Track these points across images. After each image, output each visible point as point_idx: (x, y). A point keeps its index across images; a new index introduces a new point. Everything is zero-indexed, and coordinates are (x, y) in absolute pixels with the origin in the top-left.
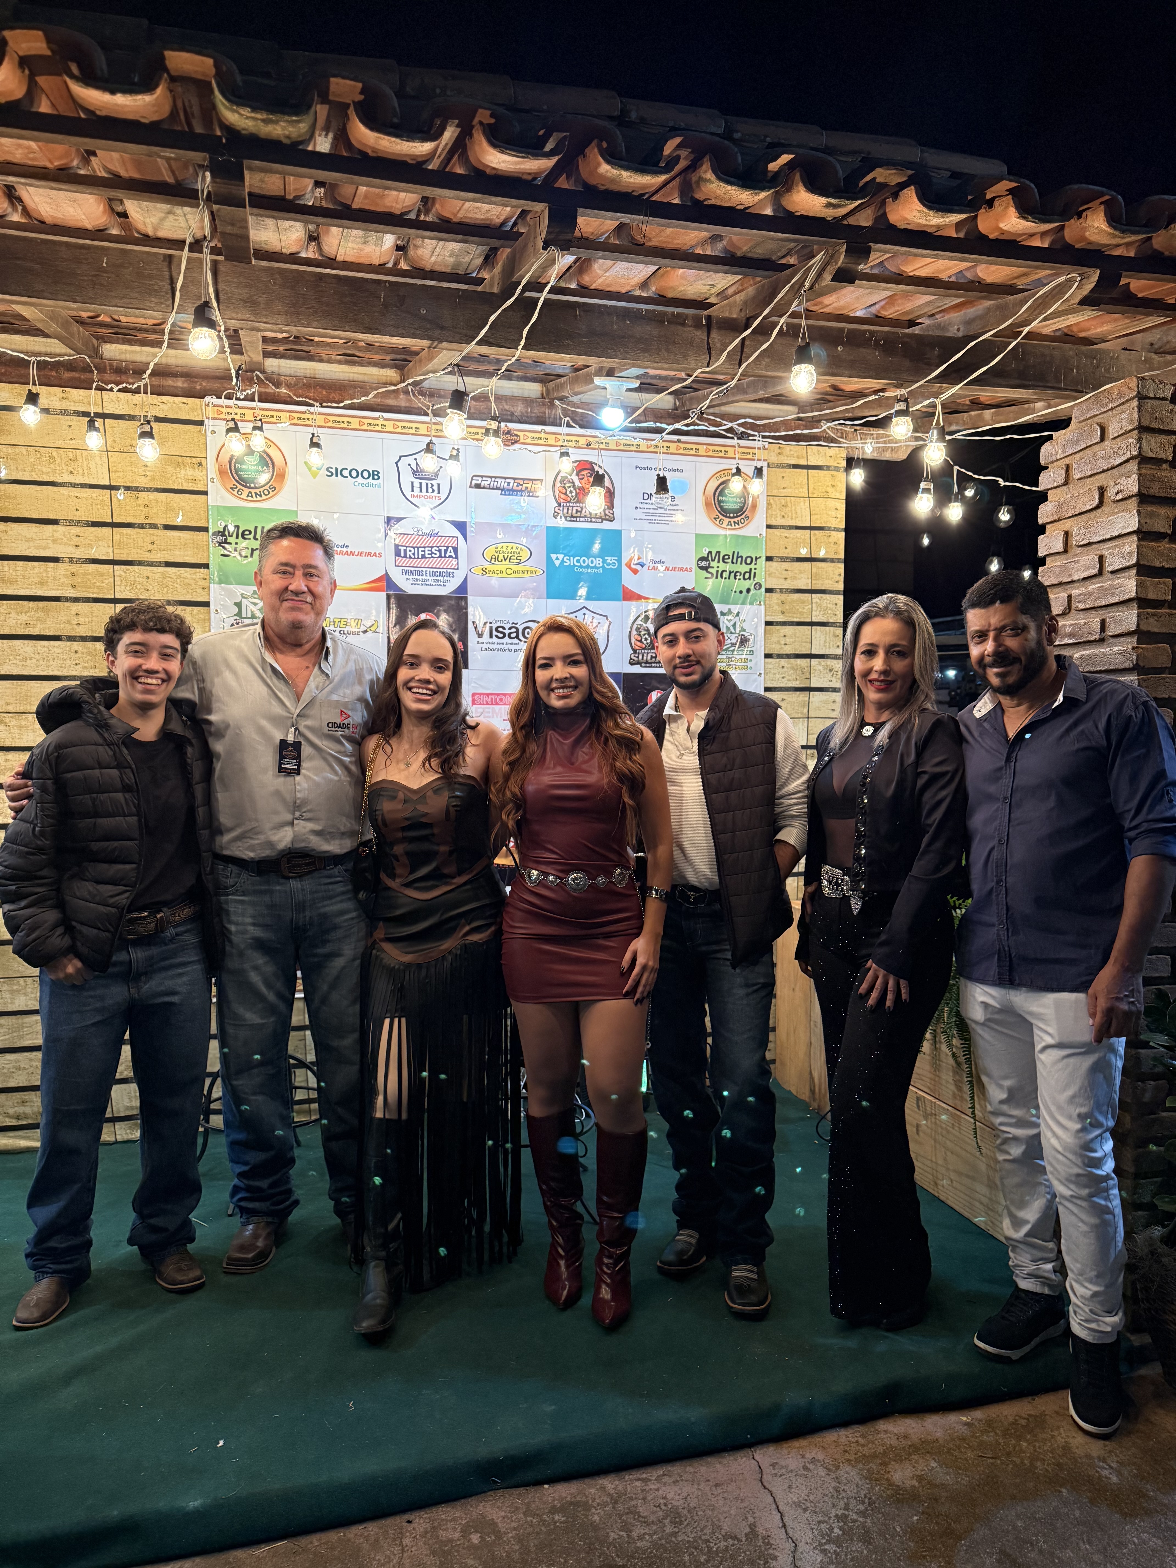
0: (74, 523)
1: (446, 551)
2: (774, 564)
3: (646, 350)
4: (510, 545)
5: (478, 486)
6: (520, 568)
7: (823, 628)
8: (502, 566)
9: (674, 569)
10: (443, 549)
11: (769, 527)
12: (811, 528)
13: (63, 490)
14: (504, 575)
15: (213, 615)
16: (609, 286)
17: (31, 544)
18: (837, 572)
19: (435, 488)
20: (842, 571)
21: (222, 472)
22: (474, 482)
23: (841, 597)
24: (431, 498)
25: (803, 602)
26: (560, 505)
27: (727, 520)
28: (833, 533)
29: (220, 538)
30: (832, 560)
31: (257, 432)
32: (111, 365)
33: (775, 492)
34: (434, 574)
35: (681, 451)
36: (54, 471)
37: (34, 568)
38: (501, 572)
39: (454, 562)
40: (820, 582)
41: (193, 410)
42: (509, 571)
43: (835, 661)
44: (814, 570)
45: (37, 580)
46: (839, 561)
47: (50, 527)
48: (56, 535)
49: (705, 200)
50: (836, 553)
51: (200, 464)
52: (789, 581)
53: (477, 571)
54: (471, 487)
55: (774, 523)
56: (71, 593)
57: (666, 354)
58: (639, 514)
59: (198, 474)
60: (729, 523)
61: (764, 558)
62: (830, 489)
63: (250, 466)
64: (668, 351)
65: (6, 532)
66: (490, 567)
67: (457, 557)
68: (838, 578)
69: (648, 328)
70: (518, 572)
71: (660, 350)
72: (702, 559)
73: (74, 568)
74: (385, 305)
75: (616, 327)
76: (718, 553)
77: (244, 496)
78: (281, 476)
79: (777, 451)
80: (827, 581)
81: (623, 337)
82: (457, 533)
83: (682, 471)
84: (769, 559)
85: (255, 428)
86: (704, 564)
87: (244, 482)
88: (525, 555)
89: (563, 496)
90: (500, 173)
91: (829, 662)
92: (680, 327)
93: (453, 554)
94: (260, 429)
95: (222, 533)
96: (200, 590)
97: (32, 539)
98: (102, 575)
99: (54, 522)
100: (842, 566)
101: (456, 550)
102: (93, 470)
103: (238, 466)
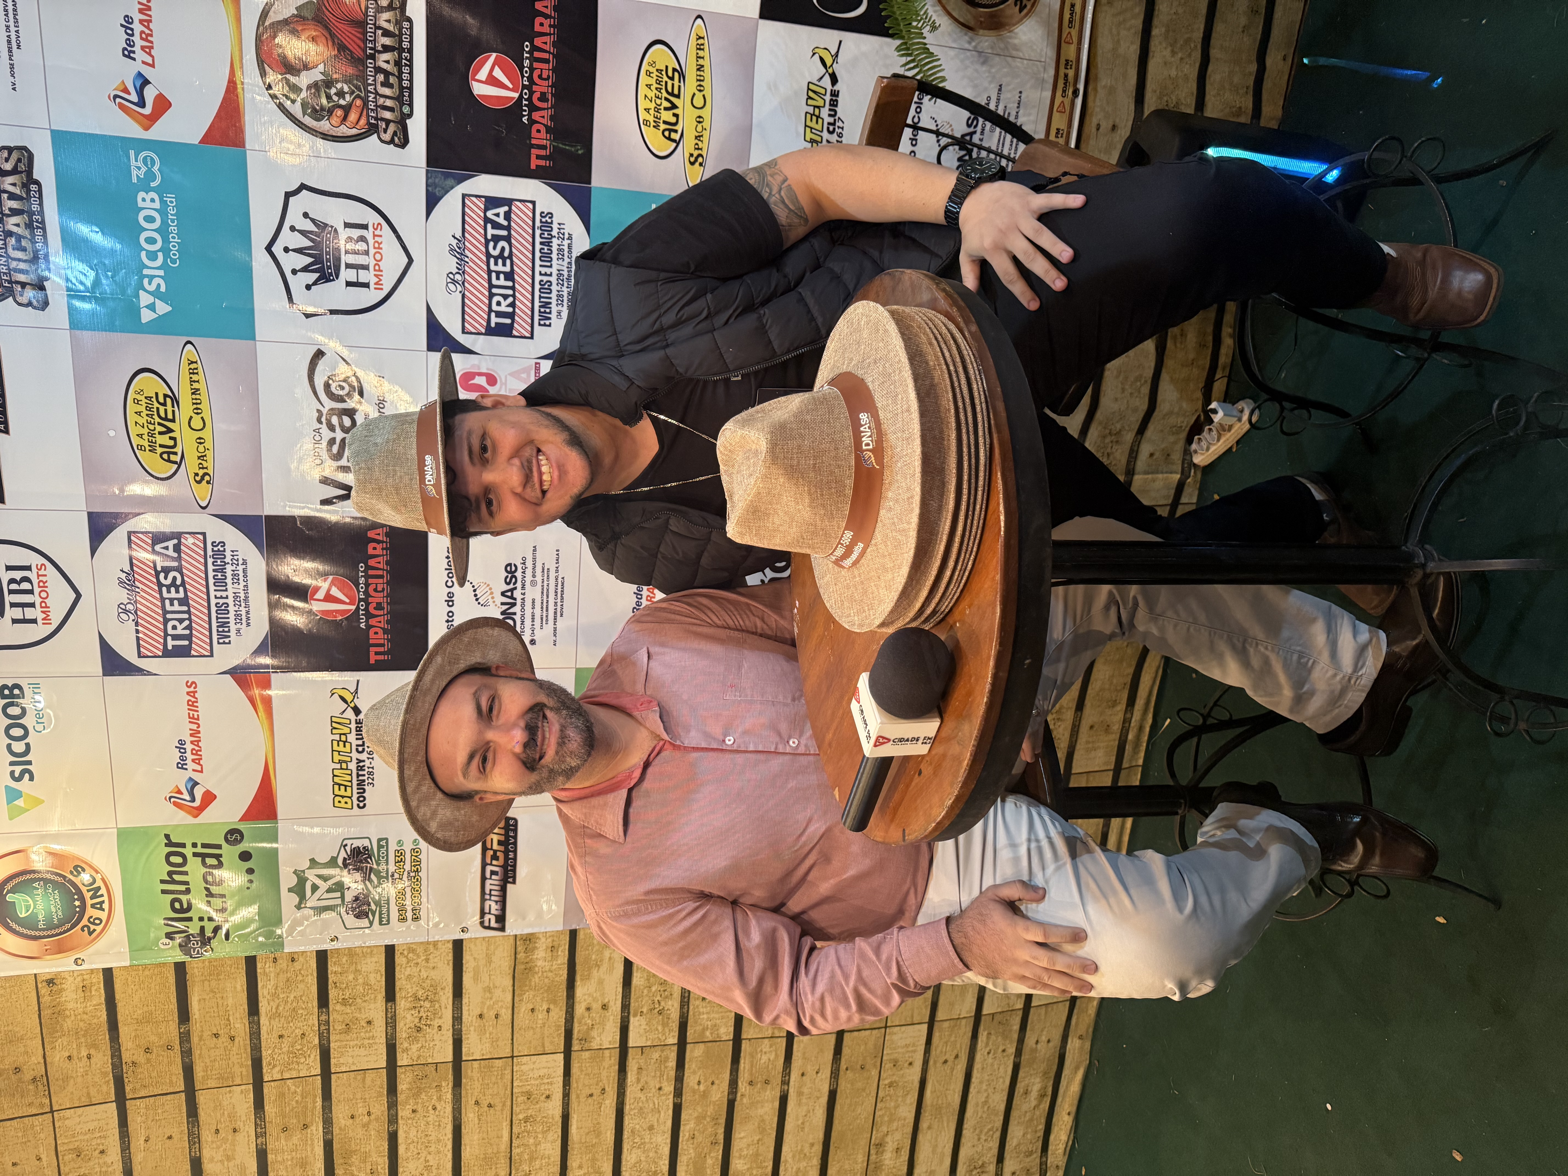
0: (194, 1138)
4: (132, 418)
6: (186, 399)
8: (187, 441)
14: (206, 434)
19: (18, 575)
24: (43, 585)
29: (194, 944)
34: (221, 583)
38: (200, 439)
39: (188, 540)
53: (203, 492)
56: (316, 1129)
59: (71, 984)
63: (38, 906)
66: (191, 464)
67: (178, 536)
70: (197, 403)
73: (272, 1130)
82: (119, 535)
93: (171, 543)
95: (184, 941)
96: (297, 966)
101: (159, 537)
102: (92, 1126)
103: (41, 925)
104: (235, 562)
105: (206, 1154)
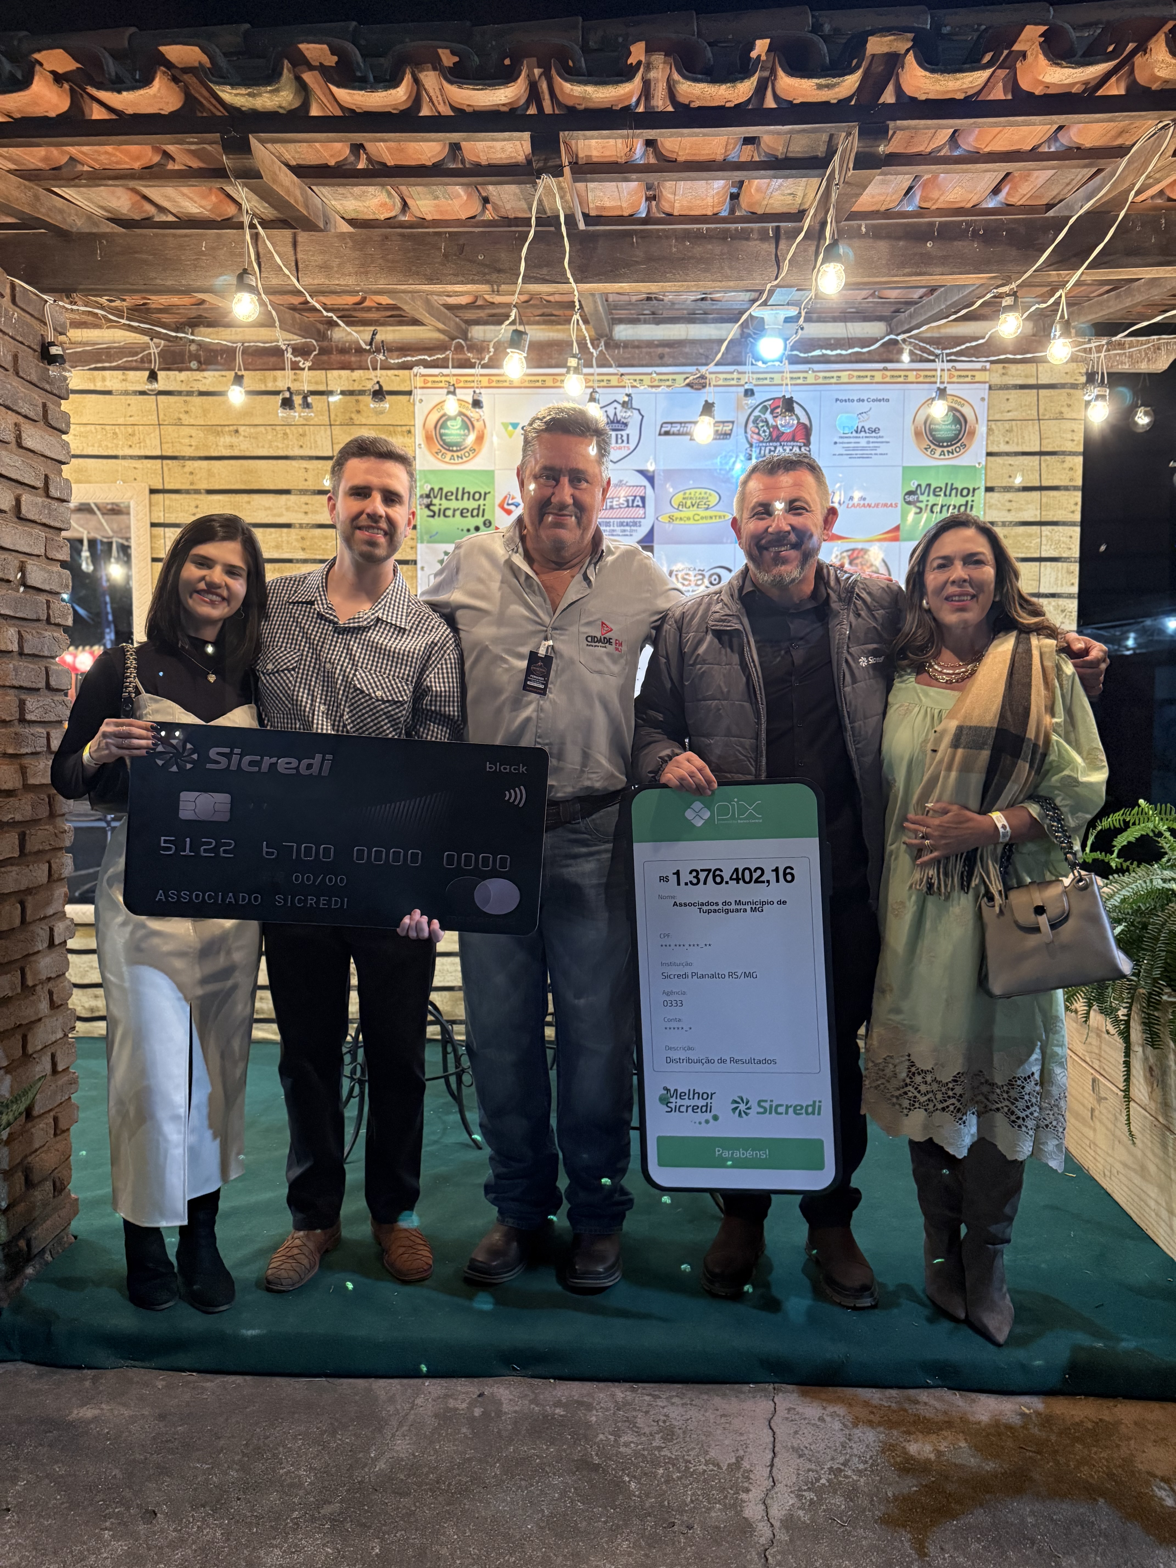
0: (303, 492)
1: (633, 501)
2: (995, 495)
3: (706, 270)
4: (699, 491)
5: (667, 433)
6: (708, 513)
7: (1054, 564)
8: (690, 513)
9: (877, 505)
10: (631, 499)
11: (989, 454)
12: (1041, 453)
13: (294, 463)
14: (692, 521)
15: (419, 572)
16: (690, 209)
17: (269, 512)
18: (1072, 501)
19: (625, 438)
20: (1079, 500)
21: (428, 438)
22: (663, 430)
23: (1078, 529)
24: (620, 448)
25: (1030, 536)
26: (751, 445)
27: (939, 450)
28: (1068, 458)
29: (426, 501)
30: (1066, 488)
31: (450, 396)
32: (337, 346)
33: (997, 417)
34: (621, 524)
35: (887, 380)
36: (287, 446)
37: (271, 534)
38: (689, 519)
39: (641, 511)
40: (1051, 513)
41: (403, 381)
42: (697, 518)
43: (1068, 601)
44: (1044, 500)
45: (273, 544)
46: (1075, 488)
47: (284, 497)
48: (290, 504)
49: (691, 102)
50: (1071, 480)
51: (409, 432)
52: (1013, 513)
53: (664, 519)
54: (660, 434)
55: (995, 449)
56: (301, 555)
57: (729, 271)
58: (839, 449)
59: (407, 440)
60: (942, 453)
61: (983, 489)
62: (1065, 410)
63: (454, 431)
64: (731, 268)
65: (249, 502)
66: (677, 514)
67: (644, 506)
68: (1073, 508)
69: (710, 247)
70: (706, 518)
71: (722, 268)
72: (910, 493)
73: (303, 532)
74: (446, 256)
75: (674, 250)
76: (929, 485)
77: (447, 459)
78: (480, 439)
79: (1001, 371)
80: (1060, 512)
81: (683, 259)
82: (645, 482)
83: (888, 400)
84: (989, 489)
85: (449, 393)
86: (911, 498)
87: (449, 446)
88: (714, 499)
89: (755, 436)
90: (476, 109)
91: (1061, 602)
92: (744, 242)
93: (640, 504)
94: (454, 393)
95: (428, 496)
96: (408, 550)
97: (269, 508)
98: (326, 538)
99: (287, 492)
100: (1079, 494)
101: (643, 499)
102: (319, 443)
103: (443, 431)
104: (631, 531)
105: (292, 498)
